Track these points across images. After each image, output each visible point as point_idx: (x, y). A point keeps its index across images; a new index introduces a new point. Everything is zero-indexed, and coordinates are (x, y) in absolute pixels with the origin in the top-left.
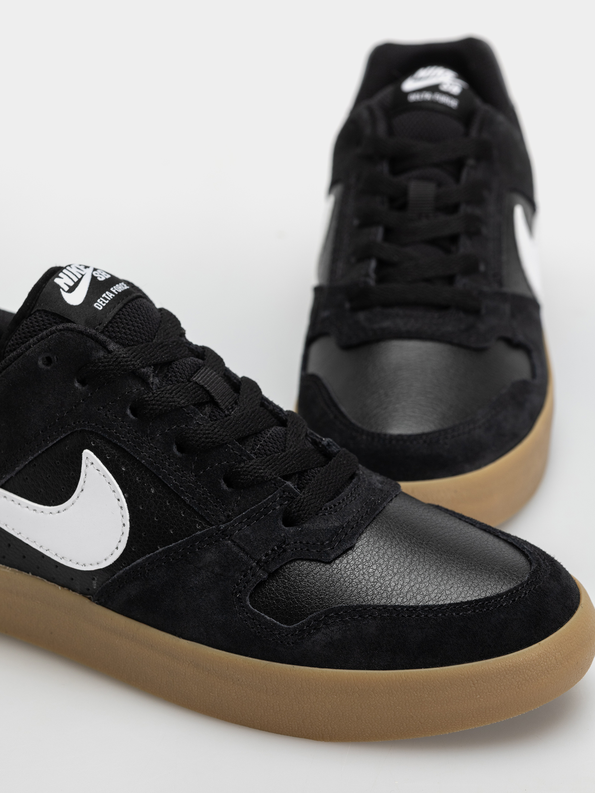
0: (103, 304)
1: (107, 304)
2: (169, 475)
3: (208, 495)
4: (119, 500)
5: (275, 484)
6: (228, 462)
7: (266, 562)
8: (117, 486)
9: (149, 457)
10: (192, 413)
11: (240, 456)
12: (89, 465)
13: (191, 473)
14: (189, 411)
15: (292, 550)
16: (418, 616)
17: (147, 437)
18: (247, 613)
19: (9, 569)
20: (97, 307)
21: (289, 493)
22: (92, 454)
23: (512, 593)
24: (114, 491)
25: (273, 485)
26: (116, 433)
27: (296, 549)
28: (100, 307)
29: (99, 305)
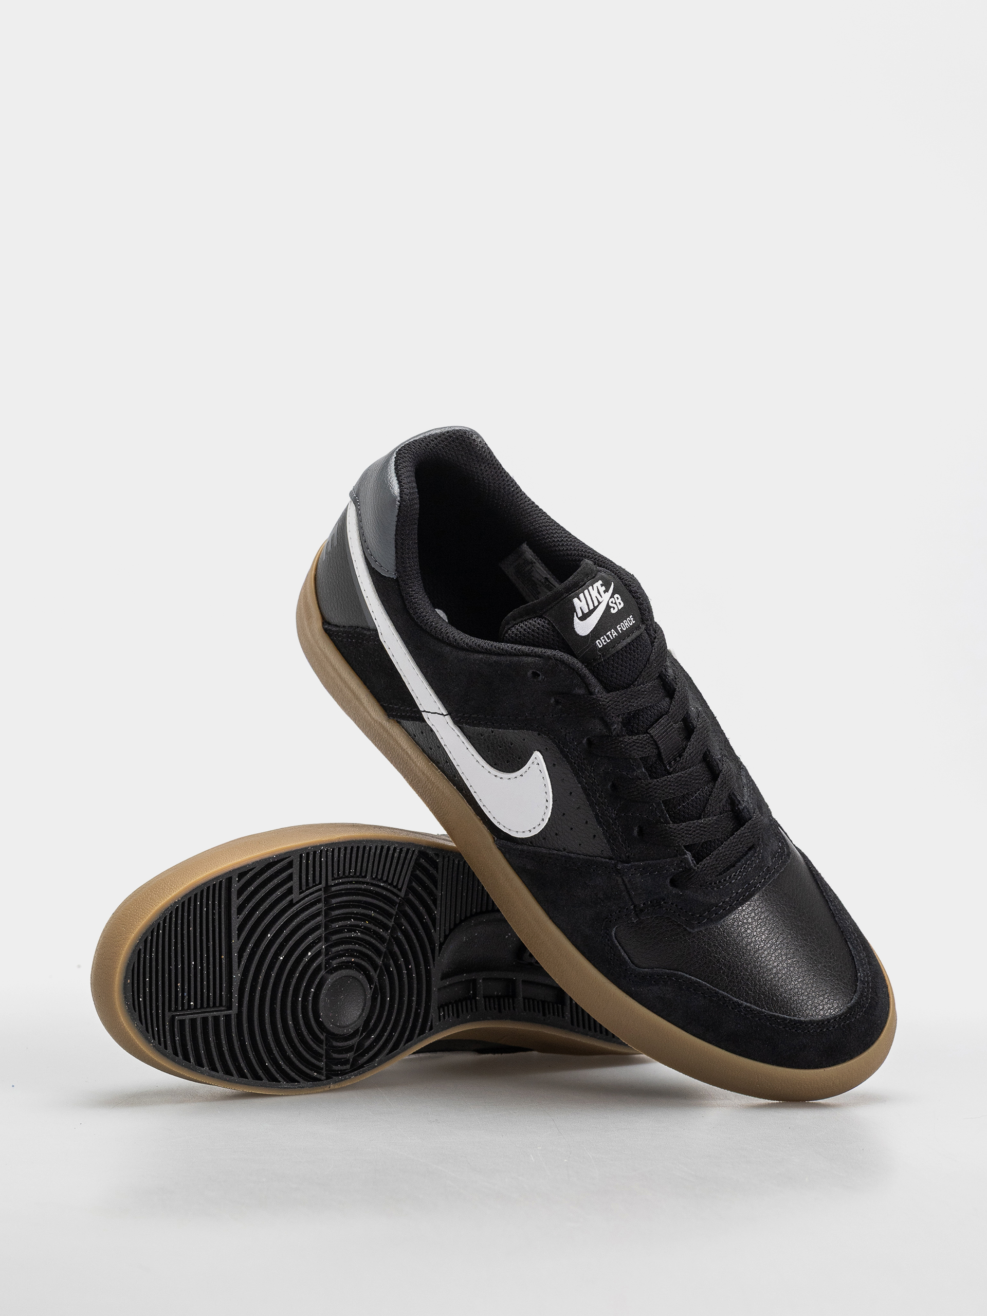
0: (604, 642)
1: (608, 643)
2: (596, 804)
3: (619, 834)
4: (547, 801)
5: (677, 851)
6: (647, 817)
7: (642, 911)
8: (551, 790)
9: (586, 784)
10: (635, 766)
11: (660, 817)
12: (536, 763)
13: (615, 811)
14: (635, 764)
15: (667, 909)
16: (738, 1011)
17: (591, 767)
18: (608, 940)
19: (439, 772)
20: (598, 644)
21: (685, 864)
22: (541, 757)
23: (823, 1023)
24: (546, 793)
25: (675, 851)
26: (568, 752)
27: (670, 909)
28: (600, 645)
29: (600, 643)
